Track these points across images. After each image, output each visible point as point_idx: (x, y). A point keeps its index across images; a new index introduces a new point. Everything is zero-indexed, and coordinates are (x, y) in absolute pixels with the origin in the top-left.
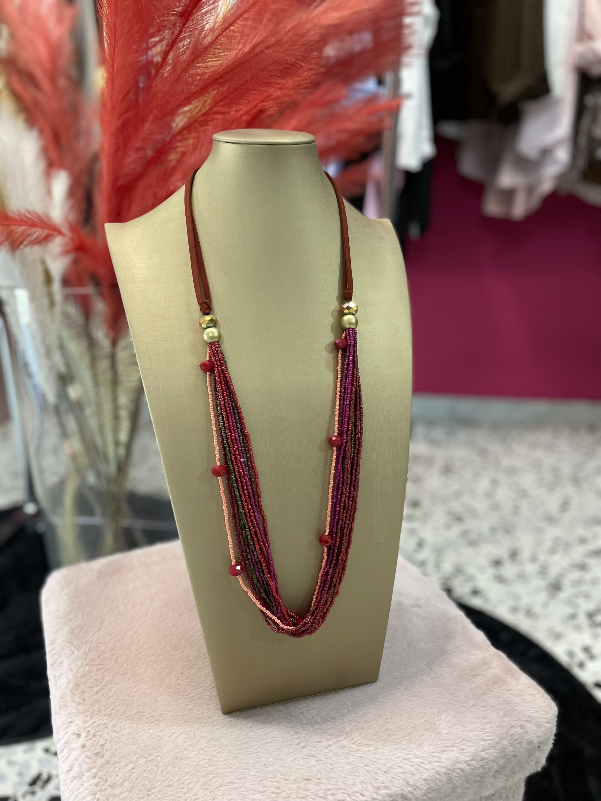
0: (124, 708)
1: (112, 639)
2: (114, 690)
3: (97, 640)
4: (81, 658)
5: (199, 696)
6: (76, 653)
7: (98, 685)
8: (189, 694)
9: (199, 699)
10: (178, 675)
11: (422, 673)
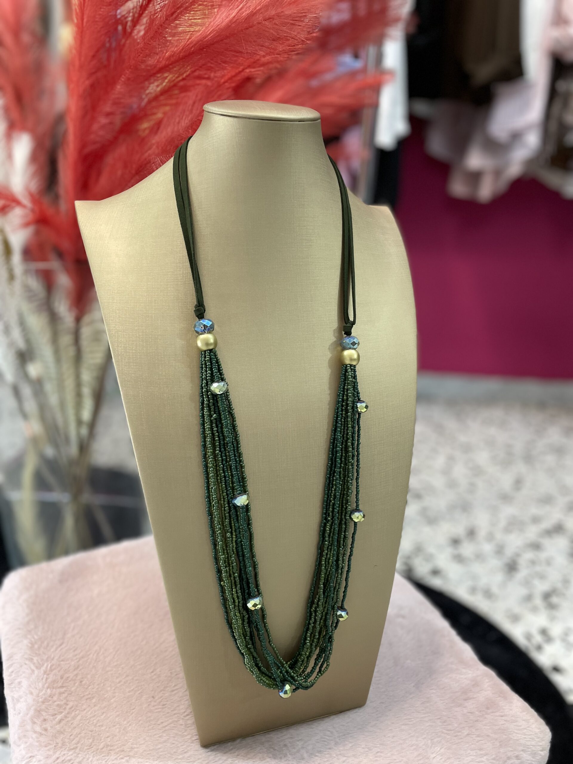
0: (91, 741)
1: (76, 655)
2: (79, 718)
3: (59, 657)
4: (42, 679)
5: (172, 725)
6: (36, 672)
7: (61, 713)
8: (162, 723)
9: (173, 729)
10: (149, 700)
11: (411, 696)
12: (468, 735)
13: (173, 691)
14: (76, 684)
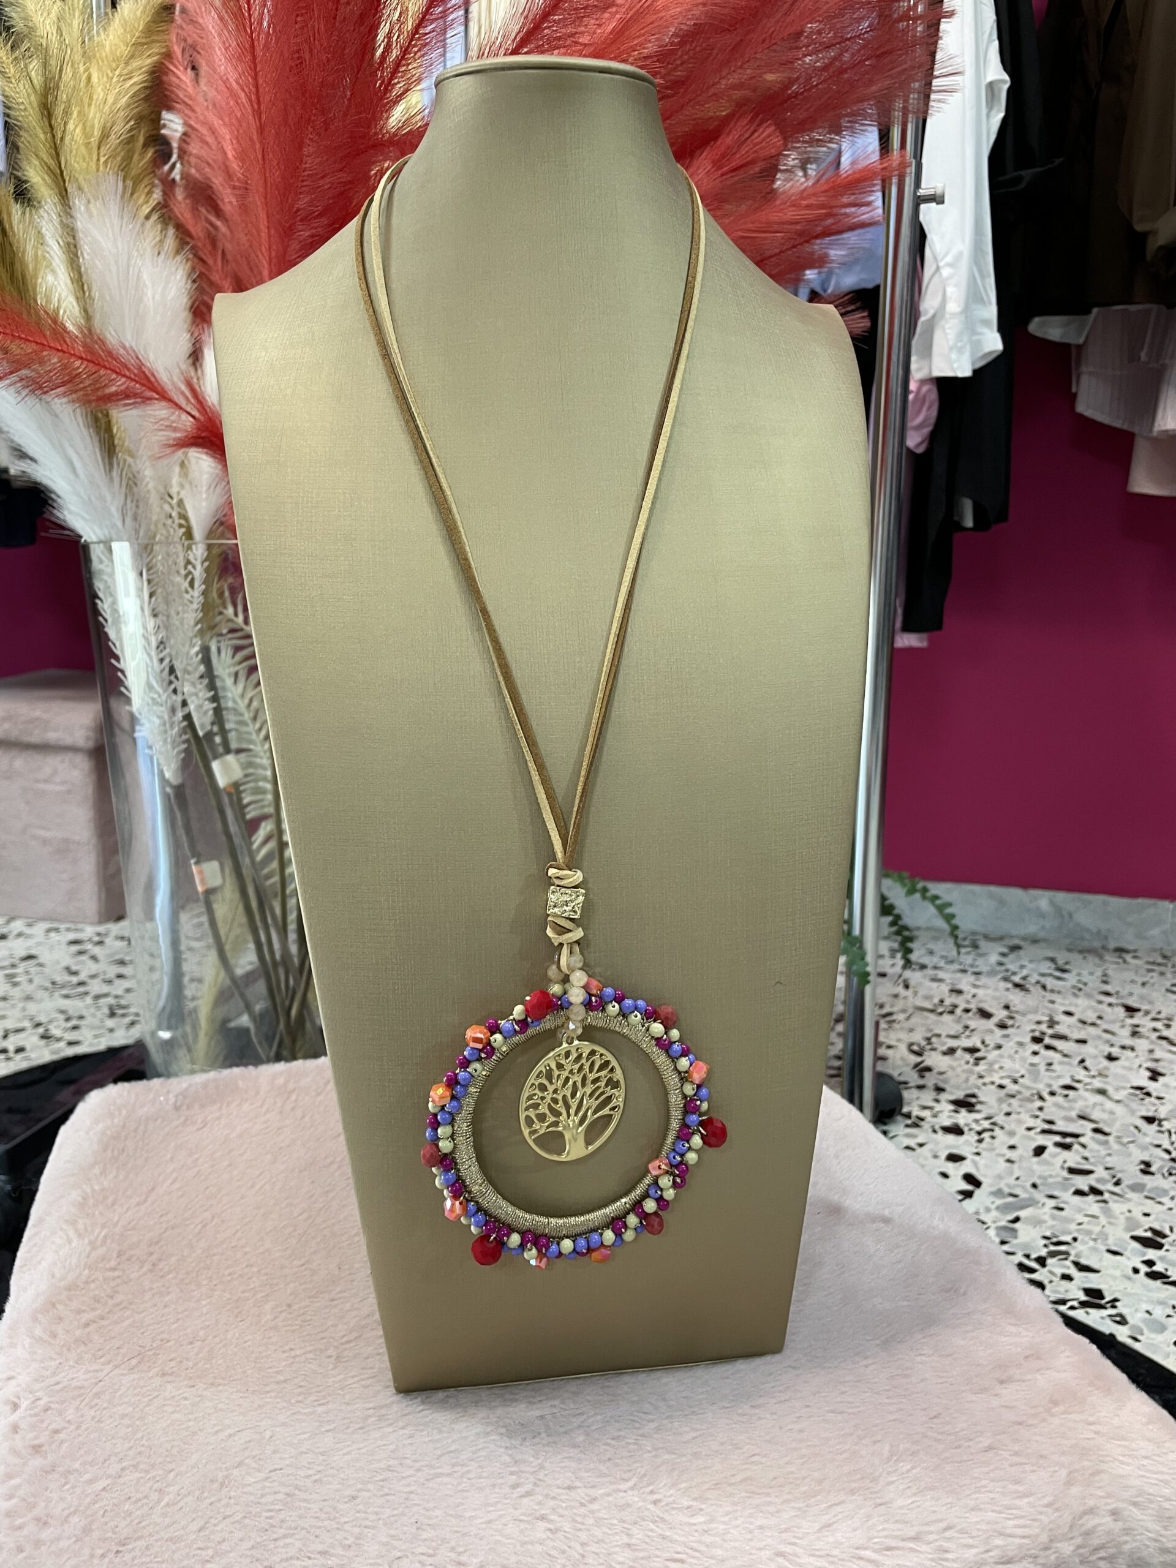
1: (163, 1222)
3: (129, 1223)
4: (81, 1253)
6: (75, 1242)
9: (310, 1363)
10: (280, 1309)
11: (865, 1362)
12: (990, 1448)
13: (333, 1300)
14: (145, 1269)
